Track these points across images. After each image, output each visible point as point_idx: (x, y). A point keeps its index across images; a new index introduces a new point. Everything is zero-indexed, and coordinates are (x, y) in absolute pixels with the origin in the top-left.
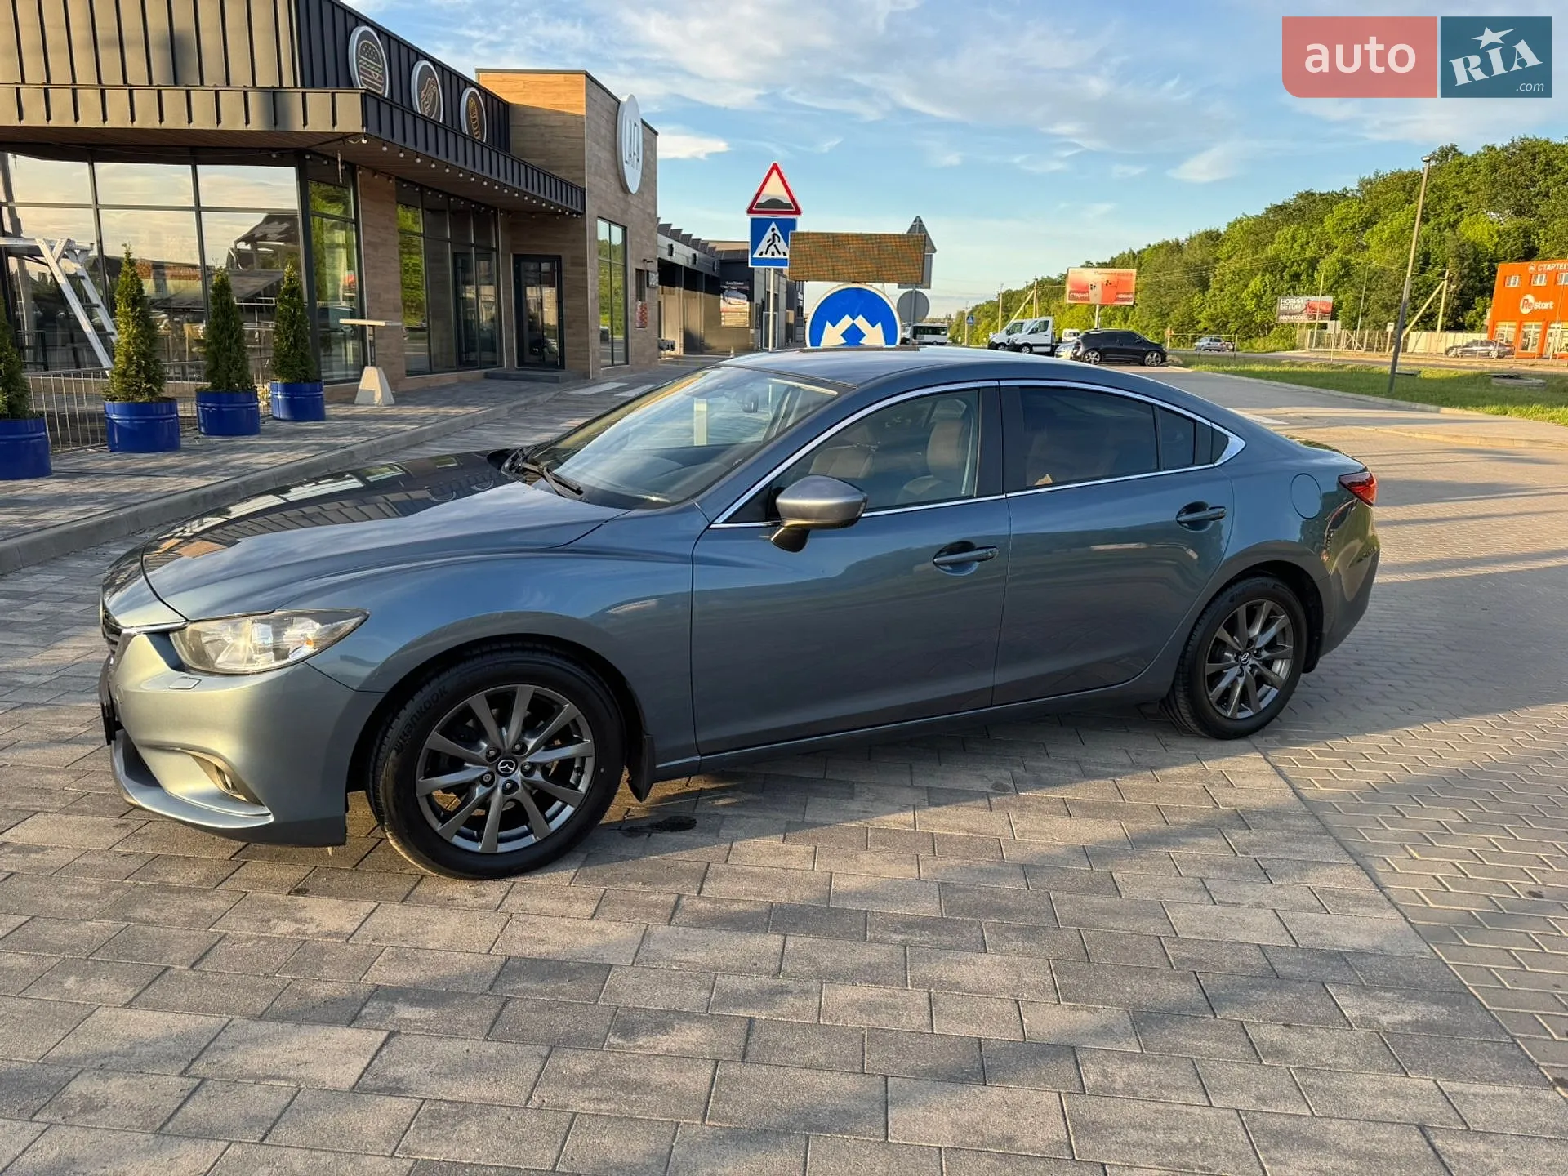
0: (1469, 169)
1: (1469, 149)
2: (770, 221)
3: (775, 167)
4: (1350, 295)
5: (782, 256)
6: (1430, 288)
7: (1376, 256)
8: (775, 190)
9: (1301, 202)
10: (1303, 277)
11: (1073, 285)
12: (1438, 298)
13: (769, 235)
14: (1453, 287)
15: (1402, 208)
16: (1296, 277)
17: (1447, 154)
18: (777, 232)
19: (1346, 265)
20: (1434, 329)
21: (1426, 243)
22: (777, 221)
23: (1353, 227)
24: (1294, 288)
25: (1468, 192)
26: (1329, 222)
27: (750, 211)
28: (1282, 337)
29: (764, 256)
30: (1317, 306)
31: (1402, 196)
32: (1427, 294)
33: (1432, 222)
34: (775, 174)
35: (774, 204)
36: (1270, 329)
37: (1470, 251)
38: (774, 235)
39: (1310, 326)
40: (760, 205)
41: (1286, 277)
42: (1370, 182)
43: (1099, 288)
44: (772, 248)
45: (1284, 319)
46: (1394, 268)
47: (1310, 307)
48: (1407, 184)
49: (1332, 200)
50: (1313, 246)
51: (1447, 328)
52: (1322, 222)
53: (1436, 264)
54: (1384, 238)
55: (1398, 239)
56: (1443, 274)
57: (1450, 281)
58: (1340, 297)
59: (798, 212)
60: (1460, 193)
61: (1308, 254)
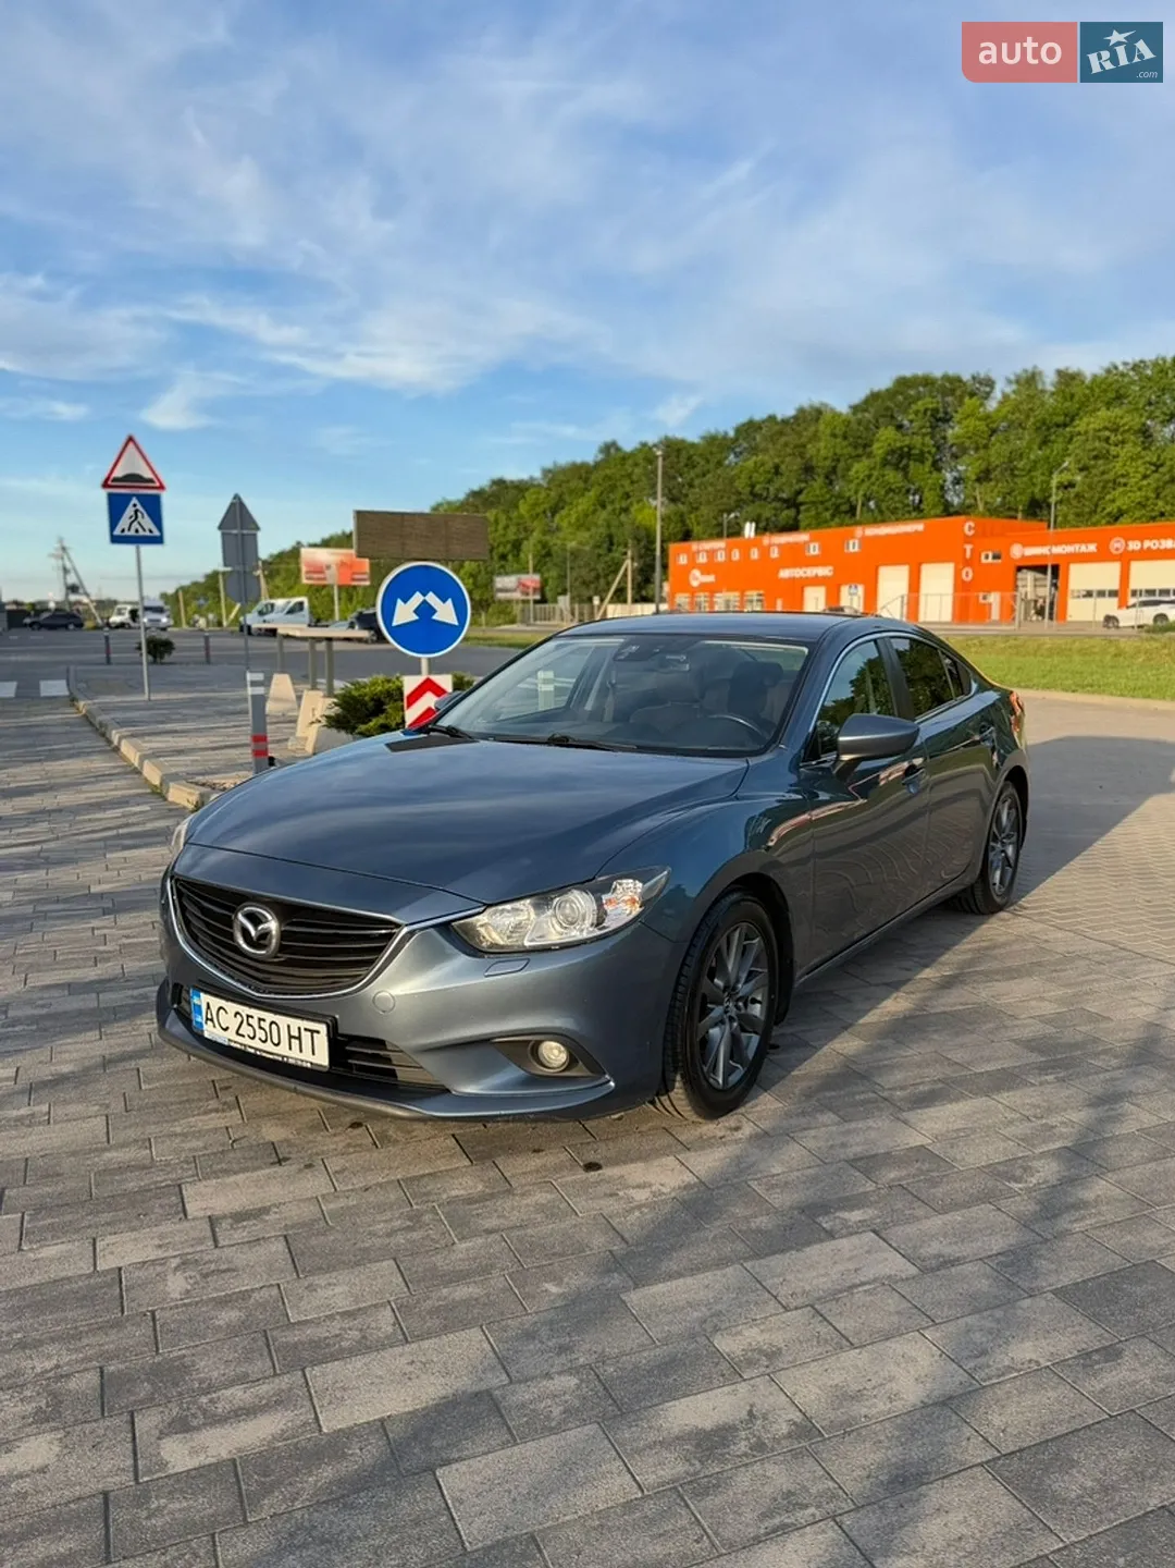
0: (630, 462)
1: (628, 445)
2: (128, 498)
3: (131, 439)
4: (554, 573)
5: (148, 533)
6: (618, 565)
7: (572, 540)
8: (131, 465)
9: (495, 488)
10: (510, 557)
11: (308, 565)
12: (625, 575)
13: (130, 511)
14: (636, 564)
15: (583, 495)
16: (503, 557)
17: (609, 448)
18: (139, 507)
19: (544, 545)
20: (625, 601)
21: (609, 526)
22: (139, 497)
23: (544, 512)
24: (503, 567)
25: (632, 482)
26: (523, 508)
27: (105, 485)
28: (500, 613)
29: (126, 533)
30: (529, 583)
31: (582, 485)
32: (616, 572)
33: (609, 508)
34: (131, 445)
35: (133, 478)
36: (489, 605)
37: (643, 533)
38: (136, 511)
39: (524, 602)
40: (115, 480)
41: (496, 558)
42: (550, 471)
43: (334, 567)
44: (135, 525)
45: (500, 595)
46: (587, 548)
47: (523, 587)
48: (581, 472)
49: (521, 488)
50: (513, 529)
51: (635, 601)
52: (517, 507)
53: (619, 545)
54: (573, 521)
55: (581, 525)
56: (625, 553)
57: (633, 559)
58: (546, 575)
59: (162, 487)
60: (626, 483)
61: (511, 536)
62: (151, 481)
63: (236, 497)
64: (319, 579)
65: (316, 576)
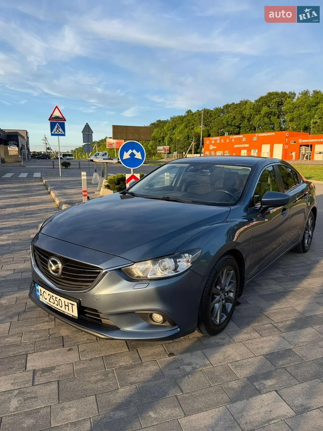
0: (194, 115)
1: (194, 111)
2: (56, 123)
3: (57, 107)
4: (173, 146)
5: (61, 133)
6: (190, 144)
7: (178, 136)
8: (57, 114)
9: (158, 122)
10: (161, 141)
11: (108, 143)
12: (192, 146)
13: (56, 127)
14: (195, 143)
15: (181, 125)
16: (160, 141)
17: (189, 112)
18: (59, 126)
19: (171, 138)
20: (192, 154)
21: (188, 133)
22: (59, 123)
23: (171, 129)
24: (159, 144)
25: (195, 121)
26: (165, 128)
27: (50, 120)
28: (158, 156)
29: (55, 133)
30: (166, 148)
31: (181, 122)
32: (190, 145)
33: (188, 128)
34: (57, 109)
35: (57, 118)
36: (155, 154)
37: (197, 135)
39: (165, 153)
40: (52, 118)
41: (158, 141)
42: (173, 118)
43: (115, 143)
44: (58, 131)
45: (159, 152)
46: (182, 139)
47: (164, 148)
48: (181, 118)
49: (165, 122)
50: (162, 134)
51: (194, 153)
52: (163, 128)
53: (191, 138)
54: (178, 131)
55: (181, 132)
56: (192, 140)
57: (194, 142)
58: (171, 146)
59: (65, 120)
60: (193, 121)
61: (162, 135)
62: (62, 118)
63: (87, 124)
64: (111, 147)
65: (110, 146)
